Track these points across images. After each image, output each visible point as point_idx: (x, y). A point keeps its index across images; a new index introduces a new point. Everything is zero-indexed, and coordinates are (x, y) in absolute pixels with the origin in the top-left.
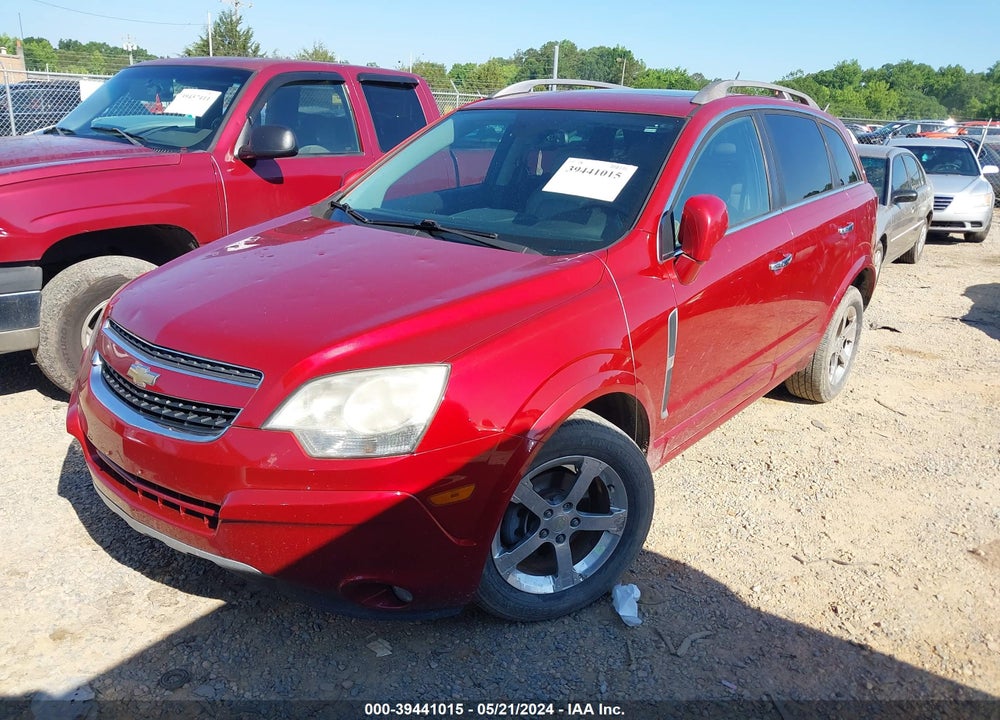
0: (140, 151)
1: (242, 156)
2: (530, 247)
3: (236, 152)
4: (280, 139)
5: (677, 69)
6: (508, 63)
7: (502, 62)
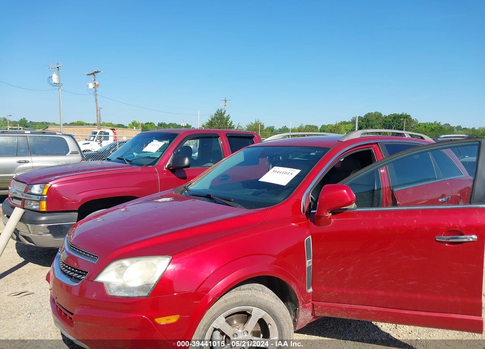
0: (127, 166)
1: (168, 168)
2: (241, 205)
3: (167, 166)
4: (184, 160)
5: (435, 122)
6: (348, 123)
7: (345, 123)
